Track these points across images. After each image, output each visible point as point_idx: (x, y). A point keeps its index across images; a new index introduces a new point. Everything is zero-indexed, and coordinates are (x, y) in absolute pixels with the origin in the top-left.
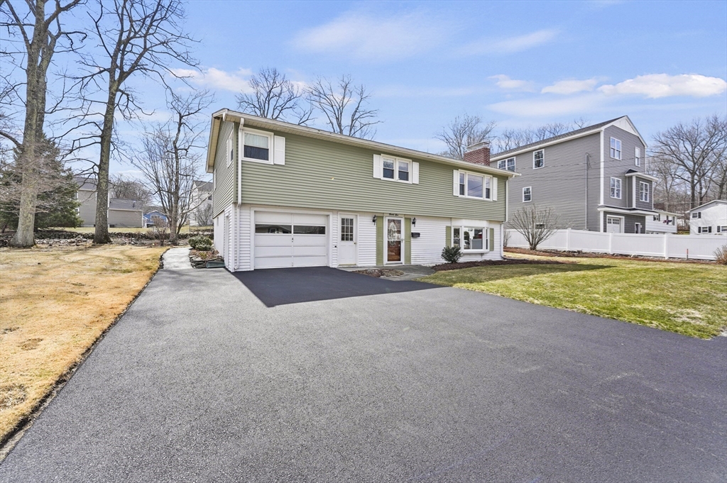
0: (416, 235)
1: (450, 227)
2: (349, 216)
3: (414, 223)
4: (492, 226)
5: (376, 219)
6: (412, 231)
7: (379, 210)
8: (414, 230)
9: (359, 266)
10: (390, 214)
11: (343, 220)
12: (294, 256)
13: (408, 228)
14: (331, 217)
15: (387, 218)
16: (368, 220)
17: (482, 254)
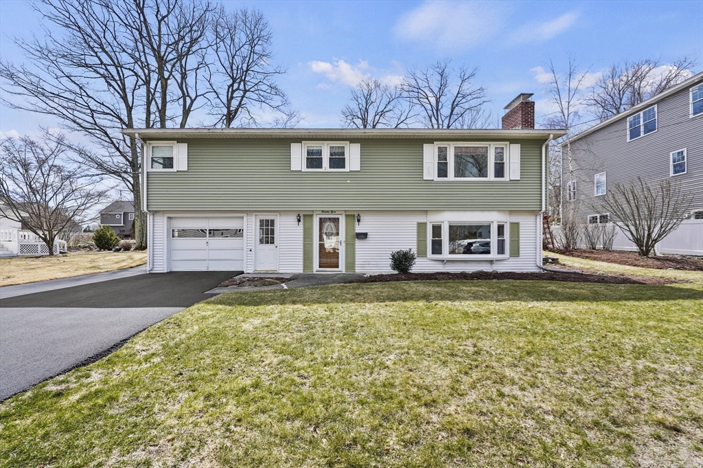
0: (363, 236)
1: (425, 224)
2: (269, 217)
3: (359, 221)
4: (515, 219)
5: (304, 217)
6: (357, 231)
7: (308, 208)
8: (359, 229)
9: (280, 272)
10: (322, 211)
11: (261, 221)
12: (209, 260)
13: (349, 227)
14: (245, 218)
15: (319, 217)
16: (292, 219)
17: (491, 262)
